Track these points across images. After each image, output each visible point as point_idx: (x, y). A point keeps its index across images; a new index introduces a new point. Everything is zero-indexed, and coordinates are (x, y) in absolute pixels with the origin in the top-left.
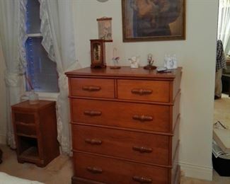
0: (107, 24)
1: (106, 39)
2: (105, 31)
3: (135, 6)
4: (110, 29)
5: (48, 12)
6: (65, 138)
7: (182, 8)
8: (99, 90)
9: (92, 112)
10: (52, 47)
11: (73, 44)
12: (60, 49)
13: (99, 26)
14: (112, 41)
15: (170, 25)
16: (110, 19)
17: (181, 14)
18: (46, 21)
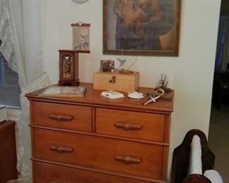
0: (83, 31)
1: (82, 49)
2: (81, 39)
3: (120, 12)
4: (87, 37)
5: (9, 10)
6: (27, 167)
7: (176, 19)
8: (69, 120)
9: (60, 148)
10: (13, 54)
11: (41, 53)
12: (23, 58)
13: (74, 33)
14: (89, 52)
15: (161, 37)
16: (89, 25)
17: (175, 25)
18: (7, 21)
